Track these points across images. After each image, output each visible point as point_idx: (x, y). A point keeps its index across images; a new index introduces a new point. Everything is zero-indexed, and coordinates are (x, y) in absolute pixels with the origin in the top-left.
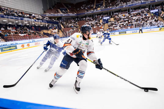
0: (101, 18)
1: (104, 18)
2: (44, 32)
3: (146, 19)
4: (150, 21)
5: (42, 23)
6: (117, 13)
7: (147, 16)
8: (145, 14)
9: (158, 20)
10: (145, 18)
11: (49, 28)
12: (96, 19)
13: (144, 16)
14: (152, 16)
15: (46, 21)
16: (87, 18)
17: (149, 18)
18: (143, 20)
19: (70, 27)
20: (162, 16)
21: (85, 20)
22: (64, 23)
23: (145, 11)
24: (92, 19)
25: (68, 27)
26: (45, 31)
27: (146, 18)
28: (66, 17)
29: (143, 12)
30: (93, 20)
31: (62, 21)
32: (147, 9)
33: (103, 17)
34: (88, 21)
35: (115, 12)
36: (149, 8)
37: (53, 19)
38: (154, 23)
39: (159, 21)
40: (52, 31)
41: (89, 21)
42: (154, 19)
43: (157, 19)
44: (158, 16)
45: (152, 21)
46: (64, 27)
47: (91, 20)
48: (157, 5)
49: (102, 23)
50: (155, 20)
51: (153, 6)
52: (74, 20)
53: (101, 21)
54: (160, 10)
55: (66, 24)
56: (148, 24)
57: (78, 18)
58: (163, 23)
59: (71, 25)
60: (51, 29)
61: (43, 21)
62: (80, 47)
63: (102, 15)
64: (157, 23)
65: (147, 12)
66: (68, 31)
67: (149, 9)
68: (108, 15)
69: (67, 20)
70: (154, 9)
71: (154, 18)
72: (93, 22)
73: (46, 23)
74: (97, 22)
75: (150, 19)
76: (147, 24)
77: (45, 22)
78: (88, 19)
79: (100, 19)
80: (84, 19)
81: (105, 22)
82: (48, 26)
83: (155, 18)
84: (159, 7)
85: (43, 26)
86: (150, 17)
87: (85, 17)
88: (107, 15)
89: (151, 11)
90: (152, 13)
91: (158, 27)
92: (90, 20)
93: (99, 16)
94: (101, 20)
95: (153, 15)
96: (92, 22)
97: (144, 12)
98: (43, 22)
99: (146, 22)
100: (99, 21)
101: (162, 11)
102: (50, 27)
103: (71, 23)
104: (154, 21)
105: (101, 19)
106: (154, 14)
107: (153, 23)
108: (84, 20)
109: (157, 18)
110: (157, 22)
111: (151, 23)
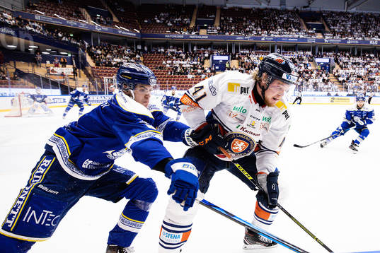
0: (207, 55)
1: (216, 58)
2: (17, 70)
3: (307, 75)
4: (314, 81)
5: (15, 39)
6: (248, 52)
7: (310, 68)
8: (305, 64)
9: (328, 81)
10: (304, 71)
11: (39, 57)
12: (193, 56)
13: (303, 68)
14: (317, 70)
15: (29, 36)
16: (169, 50)
17: (312, 73)
18: (300, 76)
19: (115, 66)
20: (336, 74)
21: (164, 53)
22: (99, 52)
23: (304, 57)
24: (184, 56)
25: (110, 65)
26: (25, 67)
27: (307, 73)
28: (107, 36)
29: (301, 59)
30: (187, 57)
31: (90, 44)
32: (310, 53)
33: (211, 53)
34: (171, 58)
35: (243, 48)
36: (314, 53)
37: (60, 35)
38: (321, 85)
39: (330, 83)
40: (53, 71)
41: (174, 58)
42: (322, 78)
43: (326, 78)
44: (329, 71)
45: (317, 80)
46: (97, 64)
47: (181, 57)
48: (328, 50)
49: (210, 68)
50: (324, 80)
51: (320, 50)
52: (132, 49)
53: (207, 64)
54: (333, 61)
55: (105, 56)
56: (311, 86)
57: (143, 44)
58: (336, 87)
59: (118, 60)
60: (48, 62)
61: (21, 33)
62: (243, 129)
63: (209, 49)
64: (326, 86)
65: (309, 61)
66: (110, 75)
67: (312, 53)
68: (225, 51)
69: (109, 46)
70: (322, 57)
71: (321, 76)
72: (185, 62)
73: (31, 42)
74: (195, 63)
75: (314, 75)
76: (307, 86)
77: (26, 38)
78: (172, 53)
79: (206, 58)
80: (162, 50)
81: (217, 68)
82: (37, 51)
83: (324, 75)
84: (331, 54)
85: (18, 50)
86: (315, 72)
87: (166, 45)
88: (222, 51)
89: (318, 60)
90: (319, 63)
91: (329, 95)
92: (178, 57)
93: (202, 49)
94: (206, 62)
95: (319, 68)
96: (182, 62)
97: (303, 60)
98: (18, 37)
99: (307, 80)
100: (203, 63)
101: (336, 64)
102: (43, 56)
103: (120, 54)
104: (321, 80)
105: (208, 58)
106: (322, 66)
107: (319, 84)
108: (160, 53)
109: (326, 75)
110: (326, 84)
111: (315, 84)
